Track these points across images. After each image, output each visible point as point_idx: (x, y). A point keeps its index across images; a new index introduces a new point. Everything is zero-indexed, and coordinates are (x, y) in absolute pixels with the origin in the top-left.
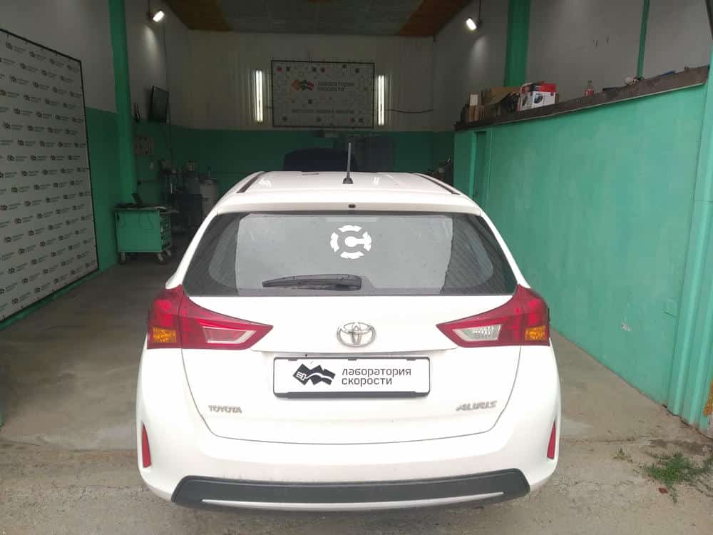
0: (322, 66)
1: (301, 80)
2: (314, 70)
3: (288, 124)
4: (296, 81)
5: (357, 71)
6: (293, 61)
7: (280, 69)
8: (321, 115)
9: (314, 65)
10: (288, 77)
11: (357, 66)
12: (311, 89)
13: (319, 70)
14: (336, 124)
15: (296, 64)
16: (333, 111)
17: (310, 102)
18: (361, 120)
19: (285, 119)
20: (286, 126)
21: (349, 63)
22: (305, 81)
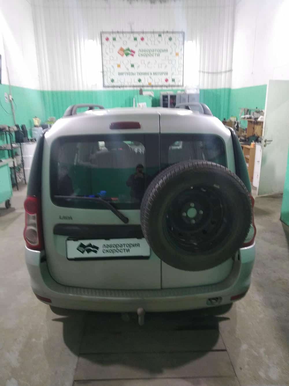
0: (142, 35)
1: (125, 48)
2: (135, 39)
3: (114, 84)
4: (122, 49)
5: (170, 39)
6: (118, 32)
7: (107, 39)
8: (142, 77)
9: (136, 35)
10: (114, 46)
11: (170, 35)
12: (133, 55)
13: (139, 39)
14: (153, 84)
15: (121, 35)
16: (151, 74)
17: (132, 66)
18: (173, 80)
19: (113, 81)
20: (113, 87)
21: (164, 32)
22: (128, 49)
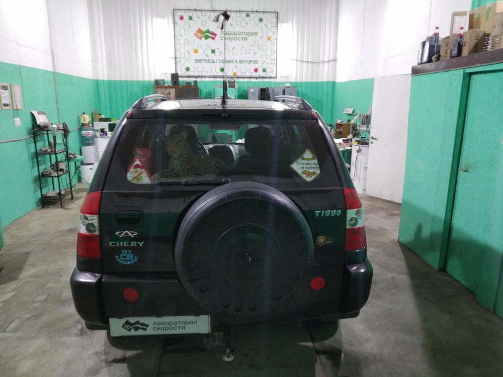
1: (204, 29)
3: (190, 73)
4: (200, 31)
5: (261, 20)
6: (195, 10)
7: (182, 18)
8: (225, 66)
10: (190, 27)
11: (261, 15)
12: (213, 39)
14: (239, 74)
15: (199, 13)
16: (237, 62)
17: (213, 51)
18: (264, 70)
19: (188, 69)
20: (189, 77)
21: (252, 12)
22: (208, 31)
